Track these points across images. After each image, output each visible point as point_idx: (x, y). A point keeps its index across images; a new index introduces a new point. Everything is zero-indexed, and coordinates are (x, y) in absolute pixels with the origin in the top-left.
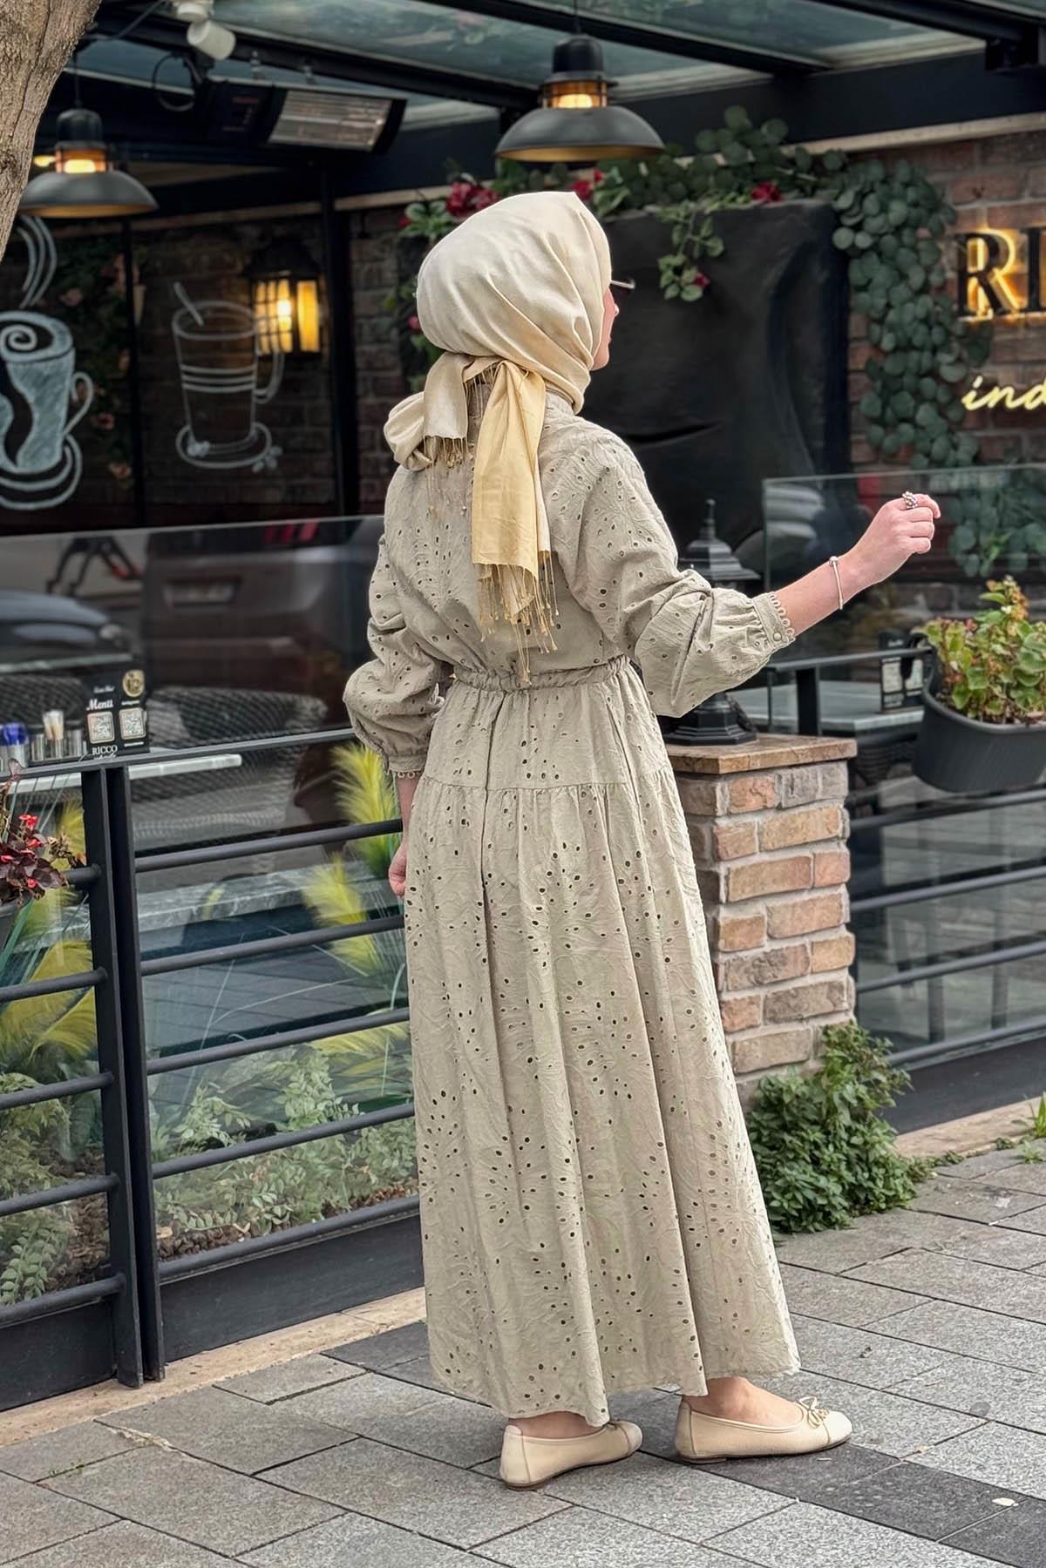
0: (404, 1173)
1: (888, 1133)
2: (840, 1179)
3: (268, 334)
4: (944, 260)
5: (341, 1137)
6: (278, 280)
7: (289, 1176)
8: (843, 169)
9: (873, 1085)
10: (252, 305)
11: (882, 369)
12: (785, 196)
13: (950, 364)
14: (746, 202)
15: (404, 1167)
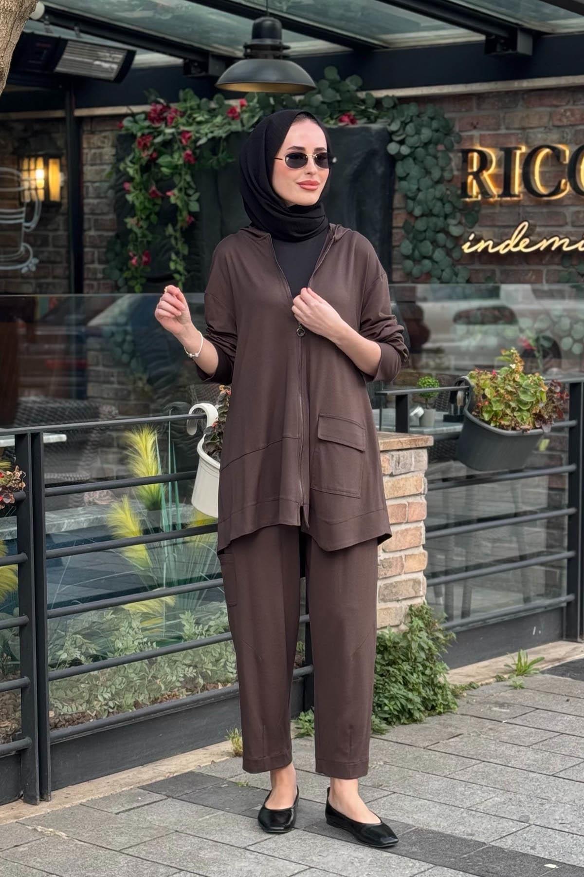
0: (178, 684)
1: (443, 669)
2: (420, 693)
3: (29, 189)
4: (453, 164)
5: (146, 661)
6: (36, 157)
7: (118, 683)
8: (394, 107)
9: (436, 640)
10: (20, 170)
11: (413, 227)
12: (358, 122)
13: (455, 225)
14: (335, 124)
15: (178, 681)
